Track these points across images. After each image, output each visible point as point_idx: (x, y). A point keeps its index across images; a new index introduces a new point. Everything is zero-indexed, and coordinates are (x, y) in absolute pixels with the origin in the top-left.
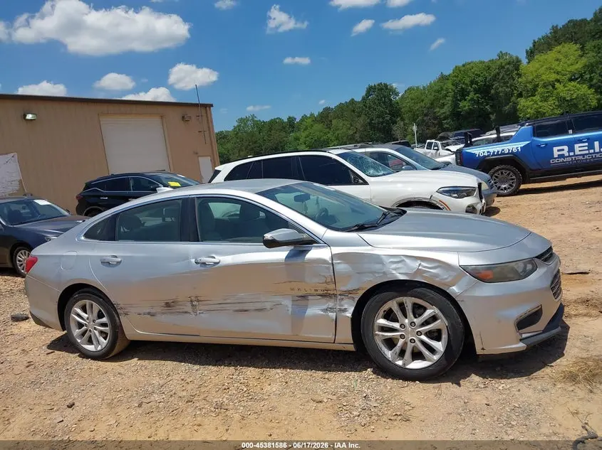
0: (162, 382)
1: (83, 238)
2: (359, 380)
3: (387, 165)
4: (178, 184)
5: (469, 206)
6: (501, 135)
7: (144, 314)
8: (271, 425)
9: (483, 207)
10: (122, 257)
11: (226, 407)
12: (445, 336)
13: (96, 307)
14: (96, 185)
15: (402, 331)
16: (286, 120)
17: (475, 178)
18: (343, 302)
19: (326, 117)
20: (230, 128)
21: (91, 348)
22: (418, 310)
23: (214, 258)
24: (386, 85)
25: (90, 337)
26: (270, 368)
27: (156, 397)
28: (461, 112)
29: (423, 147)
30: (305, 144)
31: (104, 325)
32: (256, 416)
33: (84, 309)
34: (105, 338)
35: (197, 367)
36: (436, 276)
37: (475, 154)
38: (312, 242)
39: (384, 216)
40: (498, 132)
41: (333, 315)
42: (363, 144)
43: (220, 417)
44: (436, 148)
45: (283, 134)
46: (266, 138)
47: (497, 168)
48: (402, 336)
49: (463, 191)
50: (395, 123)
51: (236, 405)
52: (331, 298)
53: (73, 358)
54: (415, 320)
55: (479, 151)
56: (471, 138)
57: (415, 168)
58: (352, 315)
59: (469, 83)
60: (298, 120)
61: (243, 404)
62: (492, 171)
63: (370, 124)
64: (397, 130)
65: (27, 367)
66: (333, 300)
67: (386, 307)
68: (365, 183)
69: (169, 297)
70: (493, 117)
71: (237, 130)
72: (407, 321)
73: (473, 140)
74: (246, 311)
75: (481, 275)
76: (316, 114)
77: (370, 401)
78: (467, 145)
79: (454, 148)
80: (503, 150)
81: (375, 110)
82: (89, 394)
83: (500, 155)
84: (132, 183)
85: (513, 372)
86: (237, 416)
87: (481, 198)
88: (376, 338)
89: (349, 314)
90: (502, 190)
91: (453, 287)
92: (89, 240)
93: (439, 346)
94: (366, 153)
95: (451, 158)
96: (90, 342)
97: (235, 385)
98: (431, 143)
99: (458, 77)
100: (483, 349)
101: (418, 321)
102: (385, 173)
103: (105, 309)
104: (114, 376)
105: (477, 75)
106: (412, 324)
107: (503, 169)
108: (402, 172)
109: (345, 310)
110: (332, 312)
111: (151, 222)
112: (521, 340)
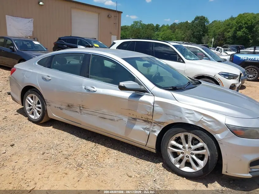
0: (58, 143)
1: (37, 64)
2: (154, 169)
3: (197, 55)
4: (98, 46)
5: (232, 84)
6: (256, 51)
7: (58, 108)
8: (102, 184)
9: (239, 86)
10: (52, 77)
11: (82, 167)
12: (206, 159)
13: (37, 99)
14: (63, 40)
15: (183, 150)
16: (155, 25)
17: (239, 70)
18: (155, 127)
19: (173, 27)
20: (130, 25)
21: (32, 117)
22: (195, 141)
23: (94, 88)
24: (204, 18)
25: (33, 112)
26: (112, 149)
27: (52, 151)
28: (237, 36)
29: (215, 49)
30: (161, 38)
31: (39, 108)
32: (95, 176)
33: (32, 98)
34: (39, 114)
35: (78, 138)
36: (210, 126)
37: (240, 58)
38: (145, 91)
39: (189, 84)
40: (255, 49)
41: (148, 132)
42: (187, 42)
43: (77, 172)
44: (221, 51)
45: (152, 31)
46: (144, 32)
47: (250, 66)
48: (182, 153)
49: (231, 76)
50: (204, 36)
51: (88, 166)
52: (149, 123)
53: (25, 119)
54: (192, 146)
55: (243, 57)
56: (240, 49)
57: (209, 59)
58: (158, 135)
59: (244, 23)
60: (160, 26)
61: (92, 167)
62: (247, 67)
63: (192, 34)
64: (204, 39)
65: (4, 119)
66: (149, 125)
67: (177, 135)
68: (184, 62)
69: (71, 102)
70: (251, 41)
71: (132, 26)
72: (187, 146)
73: (241, 50)
74: (105, 118)
75: (236, 132)
76: (170, 25)
77: (157, 183)
78: (237, 53)
79: (230, 53)
80: (255, 58)
81: (197, 28)
82: (23, 141)
83: (253, 60)
84: (78, 41)
85: (239, 186)
86: (86, 174)
87: (240, 81)
88: (168, 150)
89: (156, 134)
90: (249, 77)
91: (218, 135)
92: (39, 65)
93: (202, 163)
94: (187, 47)
95: (228, 58)
96: (33, 114)
97: (92, 154)
98: (219, 48)
99: (239, 20)
100: (226, 172)
101: (193, 147)
102: (195, 59)
103: (41, 101)
104: (38, 134)
105: (248, 20)
106: (190, 148)
107: (252, 68)
108: (203, 60)
109: (155, 132)
110: (148, 131)
111: (74, 62)
112: (250, 172)
